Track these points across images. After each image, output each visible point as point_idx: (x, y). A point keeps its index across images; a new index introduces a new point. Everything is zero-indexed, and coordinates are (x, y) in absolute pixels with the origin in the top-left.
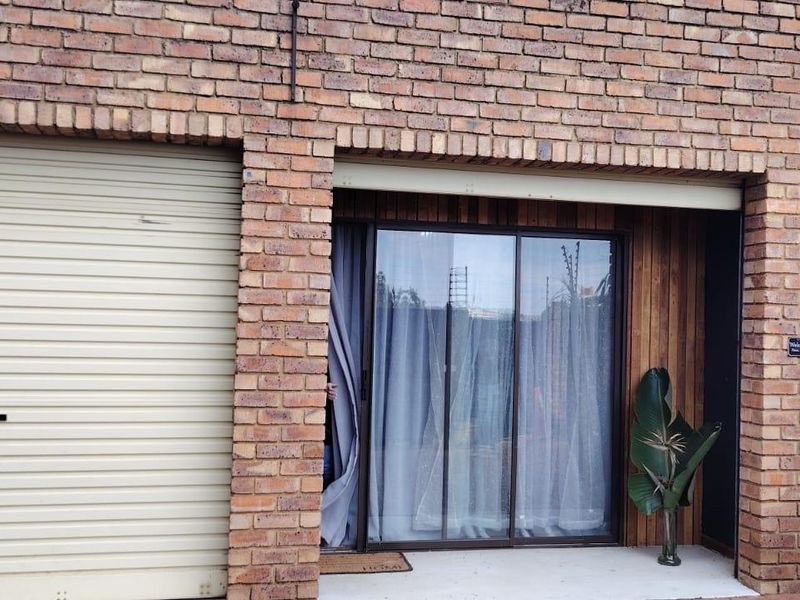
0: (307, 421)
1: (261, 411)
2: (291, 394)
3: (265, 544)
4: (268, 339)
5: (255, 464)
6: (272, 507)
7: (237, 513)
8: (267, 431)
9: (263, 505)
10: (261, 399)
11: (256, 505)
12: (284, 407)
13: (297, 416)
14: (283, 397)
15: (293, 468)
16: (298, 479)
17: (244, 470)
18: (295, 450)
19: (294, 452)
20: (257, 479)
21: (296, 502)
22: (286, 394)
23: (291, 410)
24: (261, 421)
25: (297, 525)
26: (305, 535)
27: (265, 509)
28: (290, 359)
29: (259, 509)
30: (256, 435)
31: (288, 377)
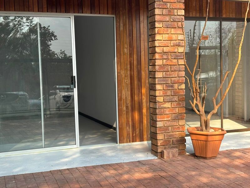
0: (179, 88)
1: (164, 85)
2: (174, 78)
3: (169, 132)
4: (165, 59)
5: (164, 104)
6: (170, 119)
7: (159, 121)
8: (167, 92)
9: (167, 118)
10: (164, 81)
11: (165, 118)
12: (171, 83)
13: (176, 86)
14: (171, 80)
15: (176, 105)
16: (177, 108)
17: (160, 106)
18: (176, 98)
19: (175, 99)
20: (165, 109)
21: (177, 116)
22: (172, 79)
23: (174, 84)
24: (164, 89)
25: (178, 125)
26: (181, 128)
27: (168, 119)
28: (173, 66)
29: (166, 119)
30: (163, 94)
31: (172, 72)
